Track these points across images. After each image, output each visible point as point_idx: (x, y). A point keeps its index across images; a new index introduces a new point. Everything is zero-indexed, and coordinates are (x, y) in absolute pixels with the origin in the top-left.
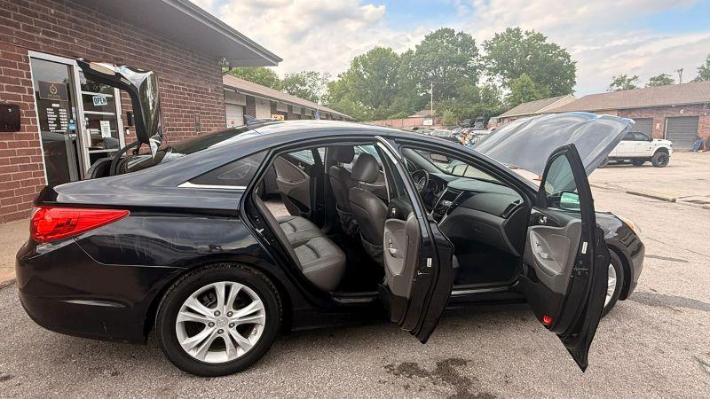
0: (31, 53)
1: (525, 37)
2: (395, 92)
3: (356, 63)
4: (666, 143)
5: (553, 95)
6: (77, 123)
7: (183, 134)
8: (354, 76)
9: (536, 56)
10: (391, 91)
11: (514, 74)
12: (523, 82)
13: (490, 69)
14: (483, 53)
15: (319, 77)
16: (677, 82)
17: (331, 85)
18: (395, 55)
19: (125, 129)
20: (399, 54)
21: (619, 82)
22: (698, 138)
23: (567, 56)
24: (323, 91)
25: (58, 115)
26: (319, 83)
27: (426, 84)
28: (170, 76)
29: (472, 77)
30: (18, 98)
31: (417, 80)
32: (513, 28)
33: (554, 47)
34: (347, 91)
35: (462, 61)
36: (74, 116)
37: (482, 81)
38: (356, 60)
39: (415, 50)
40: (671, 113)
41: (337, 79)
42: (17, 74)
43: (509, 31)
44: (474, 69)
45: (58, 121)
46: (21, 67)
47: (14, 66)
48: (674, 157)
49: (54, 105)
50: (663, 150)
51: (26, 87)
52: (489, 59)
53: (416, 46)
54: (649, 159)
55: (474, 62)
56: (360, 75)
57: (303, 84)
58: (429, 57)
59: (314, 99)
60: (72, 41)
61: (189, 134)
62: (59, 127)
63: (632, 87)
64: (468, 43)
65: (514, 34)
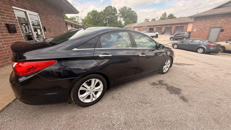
0: (13, 7)
1: (127, 9)
2: (99, 22)
3: (88, 14)
4: (157, 33)
5: (133, 23)
6: (31, 30)
7: (58, 33)
8: (88, 17)
9: (130, 13)
10: (97, 21)
11: (125, 18)
12: (127, 19)
13: (120, 16)
14: (118, 12)
15: (79, 17)
16: (157, 20)
17: (82, 20)
18: (98, 12)
19: (44, 32)
20: (99, 12)
21: (146, 20)
22: (162, 32)
23: (136, 14)
24: (81, 21)
25: (26, 28)
26: (79, 19)
27: (106, 20)
28: (52, 16)
29: (116, 18)
30: (13, 22)
31: (104, 19)
32: (125, 6)
33: (133, 11)
34: (87, 21)
35: (114, 14)
36: (30, 28)
37: (119, 19)
38: (88, 13)
39: (103, 11)
40: (157, 27)
41: (84, 18)
42: (11, 14)
43: (124, 7)
44: (117, 16)
45: (26, 30)
46: (12, 12)
47: (9, 11)
48: (159, 36)
49: (24, 25)
50: (157, 34)
51: (15, 19)
52: (120, 14)
53: (104, 10)
54: (155, 36)
55: (116, 15)
56: (90, 17)
57: (75, 19)
58: (107, 13)
59: (79, 23)
60: (24, 3)
61: (59, 33)
62: (26, 32)
63: (148, 21)
64: (115, 10)
65: (125, 8)
